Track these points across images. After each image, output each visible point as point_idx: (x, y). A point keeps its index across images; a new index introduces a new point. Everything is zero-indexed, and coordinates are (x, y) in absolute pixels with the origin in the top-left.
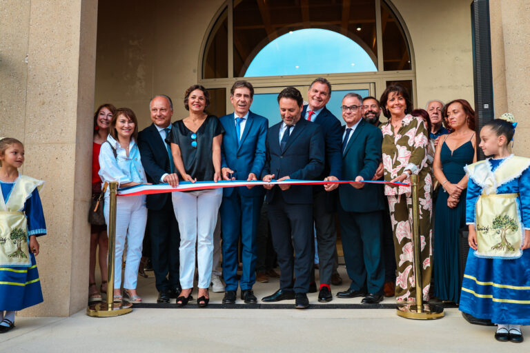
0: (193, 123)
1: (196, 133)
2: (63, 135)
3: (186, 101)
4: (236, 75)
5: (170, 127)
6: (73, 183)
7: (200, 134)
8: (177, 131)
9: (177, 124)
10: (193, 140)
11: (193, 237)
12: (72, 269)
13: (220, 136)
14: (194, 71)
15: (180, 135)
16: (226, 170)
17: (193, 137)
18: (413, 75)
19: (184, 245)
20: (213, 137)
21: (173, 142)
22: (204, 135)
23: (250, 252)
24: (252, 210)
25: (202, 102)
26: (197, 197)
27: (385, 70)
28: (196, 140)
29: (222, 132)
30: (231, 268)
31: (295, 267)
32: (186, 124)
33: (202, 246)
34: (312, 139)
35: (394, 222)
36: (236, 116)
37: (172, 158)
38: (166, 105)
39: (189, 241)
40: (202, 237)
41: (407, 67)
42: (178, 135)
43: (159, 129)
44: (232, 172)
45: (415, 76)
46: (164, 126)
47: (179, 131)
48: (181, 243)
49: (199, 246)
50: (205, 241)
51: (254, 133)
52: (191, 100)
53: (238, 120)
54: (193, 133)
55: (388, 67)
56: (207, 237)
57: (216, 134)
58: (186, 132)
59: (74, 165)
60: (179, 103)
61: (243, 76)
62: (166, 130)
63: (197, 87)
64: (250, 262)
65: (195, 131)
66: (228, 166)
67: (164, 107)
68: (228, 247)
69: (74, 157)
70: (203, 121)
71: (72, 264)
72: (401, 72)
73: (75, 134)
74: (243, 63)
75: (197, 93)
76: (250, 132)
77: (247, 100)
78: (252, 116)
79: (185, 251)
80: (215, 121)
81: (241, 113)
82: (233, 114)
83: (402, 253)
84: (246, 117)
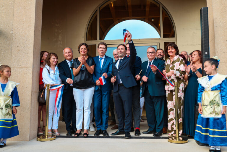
2: (27, 64)
3: (79, 50)
4: (100, 39)
6: (31, 84)
9: (76, 60)
11: (82, 108)
12: (31, 121)
14: (83, 37)
18: (175, 40)
19: (78, 111)
20: (91, 66)
23: (106, 114)
25: (86, 50)
26: (84, 91)
29: (95, 64)
31: (125, 120)
32: (79, 60)
33: (86, 112)
35: (167, 101)
36: (100, 57)
39: (80, 109)
41: (173, 36)
42: (76, 65)
45: (177, 40)
47: (76, 63)
48: (77, 110)
49: (84, 111)
50: (87, 110)
51: (107, 64)
52: (81, 50)
53: (100, 59)
59: (32, 77)
61: (104, 39)
62: (71, 62)
63: (83, 44)
64: (105, 118)
67: (70, 51)
69: (32, 73)
70: (87, 59)
71: (30, 119)
72: (170, 38)
73: (32, 63)
74: (104, 34)
75: (83, 47)
76: (106, 64)
77: (104, 50)
78: (106, 57)
79: (78, 113)
80: (92, 59)
81: (102, 55)
82: (98, 56)
83: (170, 114)
84: (104, 57)
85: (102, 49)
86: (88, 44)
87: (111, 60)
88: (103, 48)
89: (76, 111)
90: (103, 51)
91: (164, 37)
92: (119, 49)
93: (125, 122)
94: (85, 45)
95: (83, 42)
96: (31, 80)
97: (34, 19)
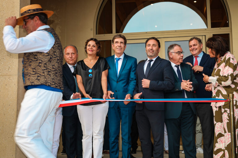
0: (90, 62)
1: (92, 69)
2: (10, 70)
3: (86, 48)
4: (117, 32)
5: (76, 65)
6: (16, 100)
7: (94, 70)
8: (80, 67)
9: (80, 63)
10: (90, 73)
11: (90, 133)
12: (16, 154)
13: (107, 71)
14: (91, 30)
15: (82, 70)
16: (110, 92)
17: (90, 71)
18: (230, 30)
19: (85, 138)
20: (102, 71)
21: (78, 74)
22: (97, 70)
23: (127, 143)
24: (128, 117)
25: (94, 49)
26: (93, 108)
27: (212, 27)
28: (92, 73)
29: (108, 68)
30: (115, 153)
32: (85, 63)
34: (164, 70)
35: (215, 122)
36: (116, 57)
37: (77, 83)
38: (75, 51)
39: (88, 136)
40: (95, 133)
41: (226, 25)
42: (80, 70)
43: (70, 66)
44: (113, 93)
45: (232, 31)
46: (73, 64)
47: (81, 67)
48: (83, 137)
49: (93, 139)
50: (97, 135)
51: (128, 67)
53: (117, 59)
54: (90, 69)
55: (214, 25)
56: (98, 133)
57: (105, 69)
58: (85, 68)
59: (16, 89)
60: (81, 50)
61: (122, 32)
62: (74, 67)
63: (92, 39)
64: (127, 149)
65: (91, 68)
66: (111, 90)
67: (73, 52)
68: (113, 140)
69: (17, 84)
70: (96, 61)
71: (16, 151)
72: (222, 28)
73: (17, 69)
74: (122, 24)
75: (92, 43)
76: (126, 67)
77: (122, 45)
78: (126, 57)
79: (85, 142)
80: (104, 61)
81: (118, 53)
82: (114, 56)
83: (217, 142)
84: (122, 57)
85: (119, 44)
86: (99, 40)
87: (133, 61)
88: (121, 42)
89: (82, 139)
90: (120, 46)
91: (212, 26)
92: (149, 45)
93: (153, 154)
94: (95, 40)
95: (92, 37)
96: (16, 94)
97: (19, 4)
